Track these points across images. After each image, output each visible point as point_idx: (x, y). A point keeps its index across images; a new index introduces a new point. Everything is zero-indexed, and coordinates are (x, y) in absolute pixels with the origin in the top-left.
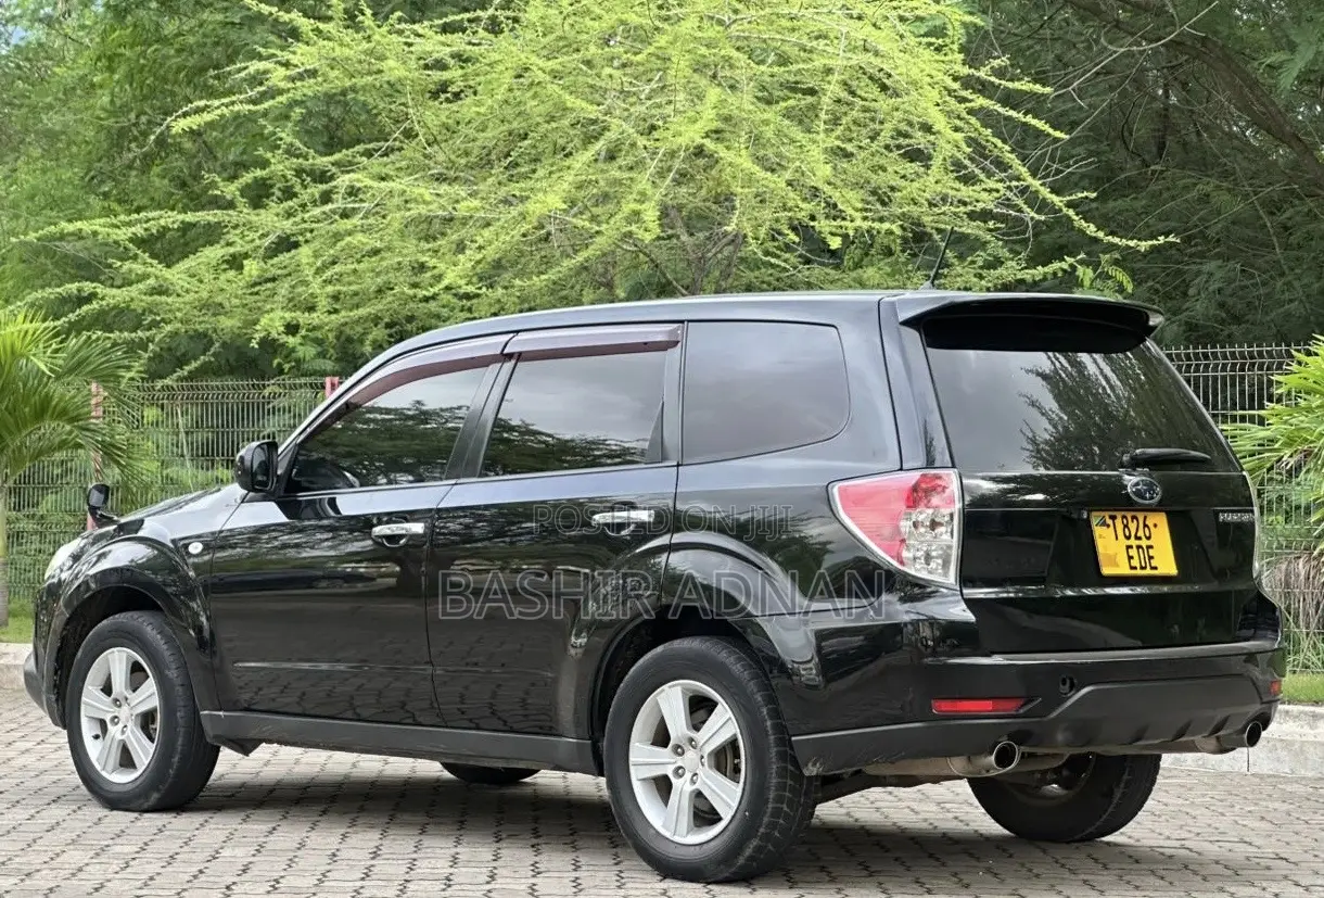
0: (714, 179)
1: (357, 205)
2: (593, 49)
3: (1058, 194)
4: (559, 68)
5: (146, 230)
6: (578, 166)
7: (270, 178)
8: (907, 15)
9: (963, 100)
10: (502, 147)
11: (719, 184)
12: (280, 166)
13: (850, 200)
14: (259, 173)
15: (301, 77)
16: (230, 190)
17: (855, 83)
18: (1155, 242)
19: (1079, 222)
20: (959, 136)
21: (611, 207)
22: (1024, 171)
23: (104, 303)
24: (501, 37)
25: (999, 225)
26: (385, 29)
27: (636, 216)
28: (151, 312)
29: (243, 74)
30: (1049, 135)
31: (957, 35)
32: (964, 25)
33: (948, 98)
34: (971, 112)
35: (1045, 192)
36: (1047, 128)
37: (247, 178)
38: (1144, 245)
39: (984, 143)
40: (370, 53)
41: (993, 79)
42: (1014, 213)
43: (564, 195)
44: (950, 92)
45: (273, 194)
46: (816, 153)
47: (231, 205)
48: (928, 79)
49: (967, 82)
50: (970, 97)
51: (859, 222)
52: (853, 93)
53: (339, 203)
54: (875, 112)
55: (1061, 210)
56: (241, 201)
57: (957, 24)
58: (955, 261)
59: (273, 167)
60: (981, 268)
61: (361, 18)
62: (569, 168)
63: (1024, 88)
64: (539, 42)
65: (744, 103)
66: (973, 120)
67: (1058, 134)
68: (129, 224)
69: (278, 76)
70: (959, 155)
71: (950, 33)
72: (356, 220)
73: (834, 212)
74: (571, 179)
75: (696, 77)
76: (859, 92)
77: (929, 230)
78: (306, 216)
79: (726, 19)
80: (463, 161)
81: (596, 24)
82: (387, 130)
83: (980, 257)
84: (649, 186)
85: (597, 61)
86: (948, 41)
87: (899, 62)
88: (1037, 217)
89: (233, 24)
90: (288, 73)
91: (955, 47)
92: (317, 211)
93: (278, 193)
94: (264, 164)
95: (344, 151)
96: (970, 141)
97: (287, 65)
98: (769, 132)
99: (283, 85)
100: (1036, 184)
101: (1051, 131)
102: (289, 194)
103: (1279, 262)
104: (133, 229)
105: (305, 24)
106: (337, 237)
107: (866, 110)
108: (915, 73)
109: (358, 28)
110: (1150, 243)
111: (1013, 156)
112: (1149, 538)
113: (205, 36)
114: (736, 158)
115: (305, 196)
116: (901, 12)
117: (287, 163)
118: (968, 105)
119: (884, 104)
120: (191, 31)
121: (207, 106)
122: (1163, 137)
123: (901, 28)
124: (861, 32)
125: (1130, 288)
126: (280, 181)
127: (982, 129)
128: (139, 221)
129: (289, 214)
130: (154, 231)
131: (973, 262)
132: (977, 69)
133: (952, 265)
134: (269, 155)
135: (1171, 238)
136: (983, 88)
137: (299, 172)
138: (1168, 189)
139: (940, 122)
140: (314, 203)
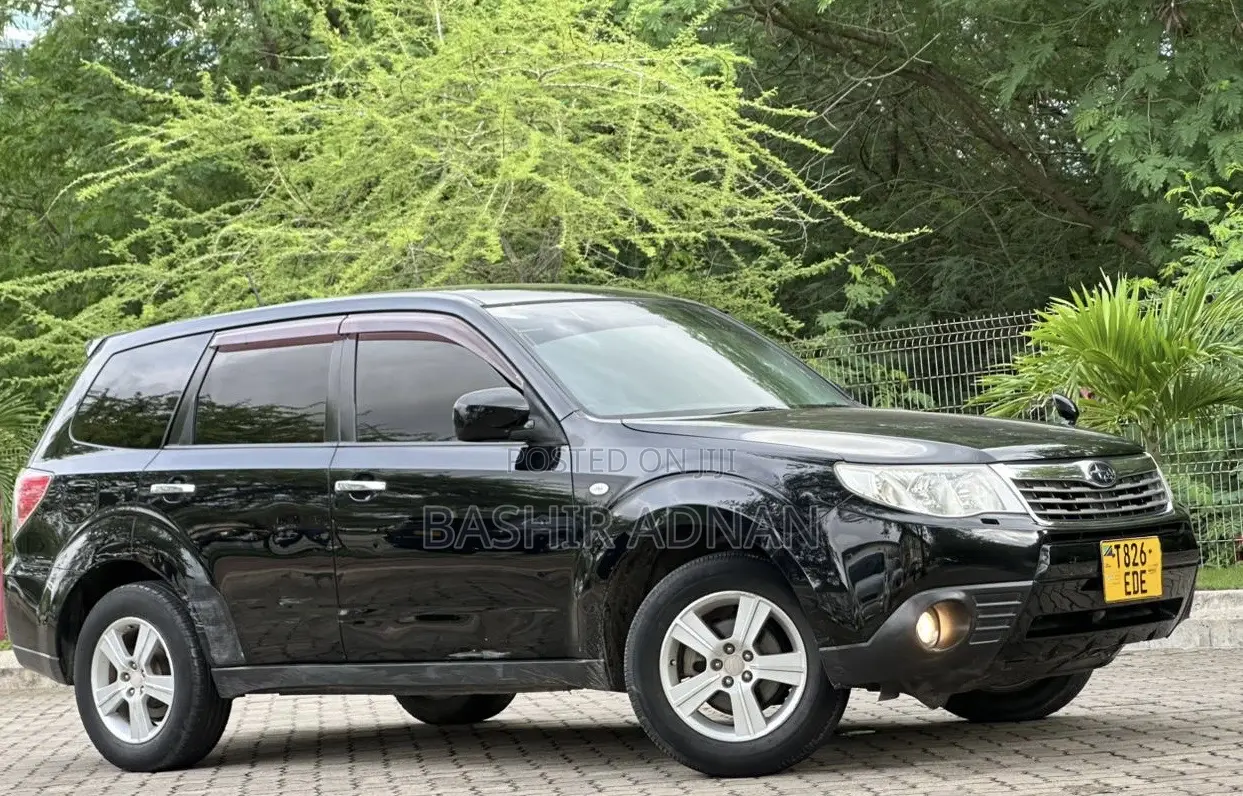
0: (541, 207)
1: (230, 254)
2: (429, 106)
3: (829, 200)
4: (401, 123)
5: (55, 286)
6: (426, 203)
7: (150, 237)
8: (689, 59)
9: (742, 127)
10: (354, 195)
11: (547, 211)
12: (158, 225)
13: (656, 217)
14: (140, 233)
15: (175, 147)
16: (118, 248)
17: (647, 119)
18: (912, 234)
19: (848, 221)
20: (745, 156)
21: (455, 237)
22: (800, 183)
23: (14, 354)
24: (345, 101)
25: (777, 232)
26: (247, 102)
27: (481, 242)
28: (61, 357)
29: (122, 149)
30: (817, 151)
31: (729, 74)
32: (735, 65)
33: (731, 126)
34: (751, 135)
35: (818, 199)
36: (814, 146)
37: (132, 237)
38: (903, 237)
39: (764, 161)
40: (236, 122)
41: (765, 108)
42: (790, 220)
43: (419, 229)
44: (733, 121)
45: (154, 250)
46: (626, 178)
47: (121, 260)
48: (714, 111)
49: (745, 112)
50: (748, 124)
51: (667, 234)
52: (647, 128)
53: (214, 253)
54: (666, 142)
55: (832, 212)
56: (130, 256)
57: (730, 64)
58: (743, 265)
59: (152, 227)
60: (765, 269)
61: (227, 93)
62: (418, 206)
63: (792, 113)
64: (381, 103)
65: (559, 141)
66: (754, 143)
67: (824, 150)
68: (41, 283)
69: (155, 148)
70: (743, 174)
71: (724, 72)
72: (232, 266)
73: (646, 227)
74: (422, 214)
75: (518, 123)
76: (652, 127)
77: (719, 239)
78: (187, 266)
79: (537, 72)
80: (320, 209)
81: (429, 84)
82: (254, 186)
83: (763, 261)
84: (488, 217)
85: (432, 116)
86: (722, 79)
87: (689, 98)
88: (811, 220)
89: (76, 111)
90: (164, 144)
91: (731, 83)
92: (197, 261)
93: (158, 250)
94: (144, 225)
95: (212, 209)
96: (754, 160)
97: (162, 138)
98: (584, 164)
99: (161, 155)
100: (810, 193)
101: (818, 148)
102: (168, 249)
103: (1004, 255)
104: (44, 286)
105: (181, 101)
106: (217, 281)
107: (659, 141)
108: (703, 107)
109: (224, 101)
110: (908, 234)
111: (789, 170)
113: (51, 124)
114: (560, 188)
115: (183, 249)
116: (683, 57)
117: (164, 223)
118: (748, 130)
119: (675, 135)
120: (38, 120)
121: (94, 178)
122: (896, 156)
123: (685, 69)
124: (654, 75)
125: (893, 282)
126: (159, 239)
127: (761, 150)
128: (50, 279)
129: (171, 265)
130: (62, 287)
131: (758, 265)
132: (752, 100)
133: (741, 268)
134: (147, 217)
135: (925, 230)
136: (756, 116)
137: (176, 230)
138: (904, 200)
139: (726, 147)
140: (192, 255)
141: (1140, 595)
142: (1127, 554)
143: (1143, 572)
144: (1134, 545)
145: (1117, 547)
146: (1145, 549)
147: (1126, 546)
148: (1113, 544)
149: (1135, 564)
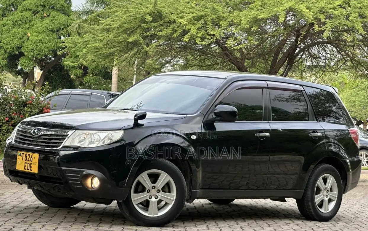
141: (29, 171)
142: (26, 157)
143: (31, 164)
144: (29, 155)
145: (23, 154)
146: (32, 157)
147: (26, 154)
148: (22, 152)
149: (28, 161)
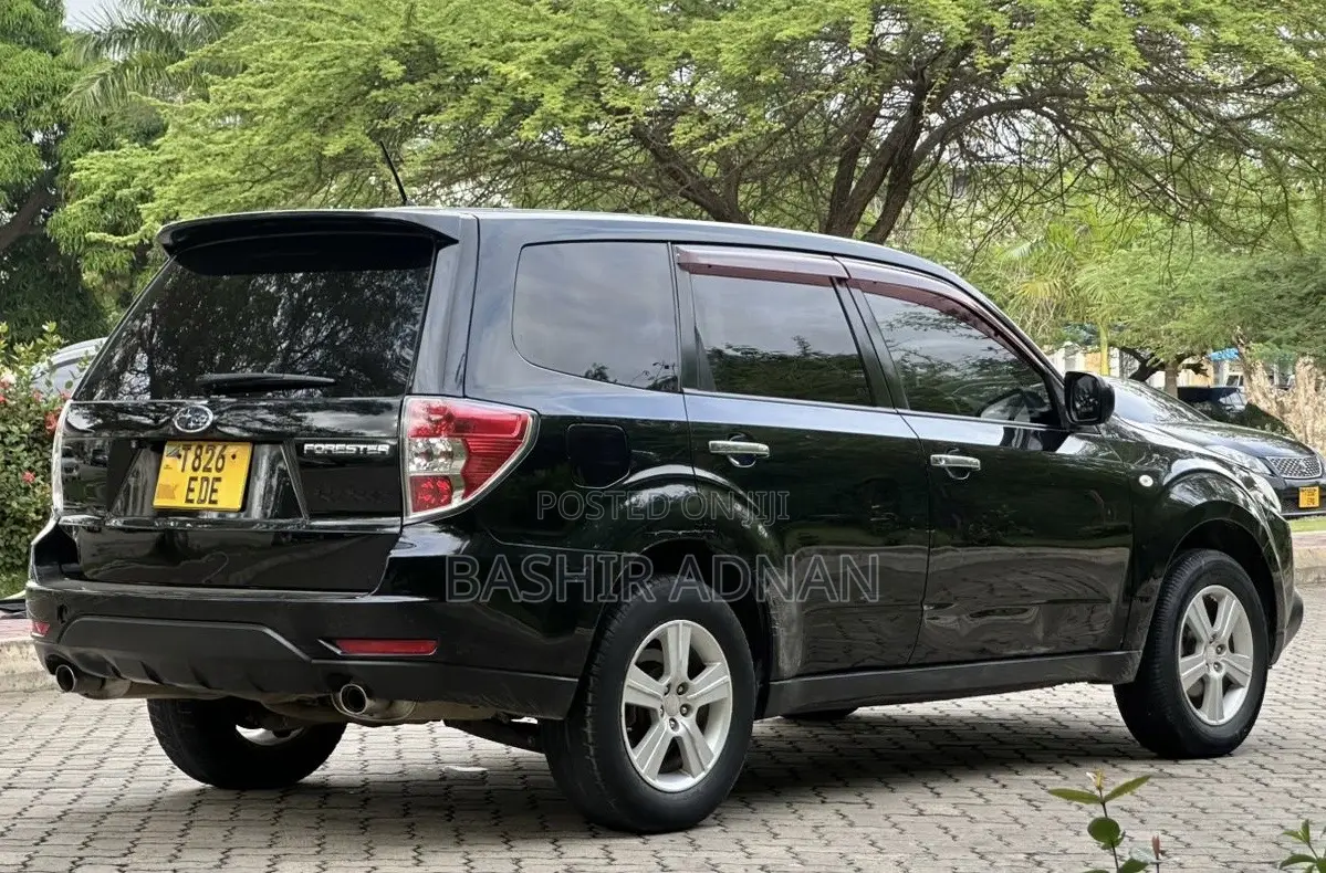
112: (219, 470)
